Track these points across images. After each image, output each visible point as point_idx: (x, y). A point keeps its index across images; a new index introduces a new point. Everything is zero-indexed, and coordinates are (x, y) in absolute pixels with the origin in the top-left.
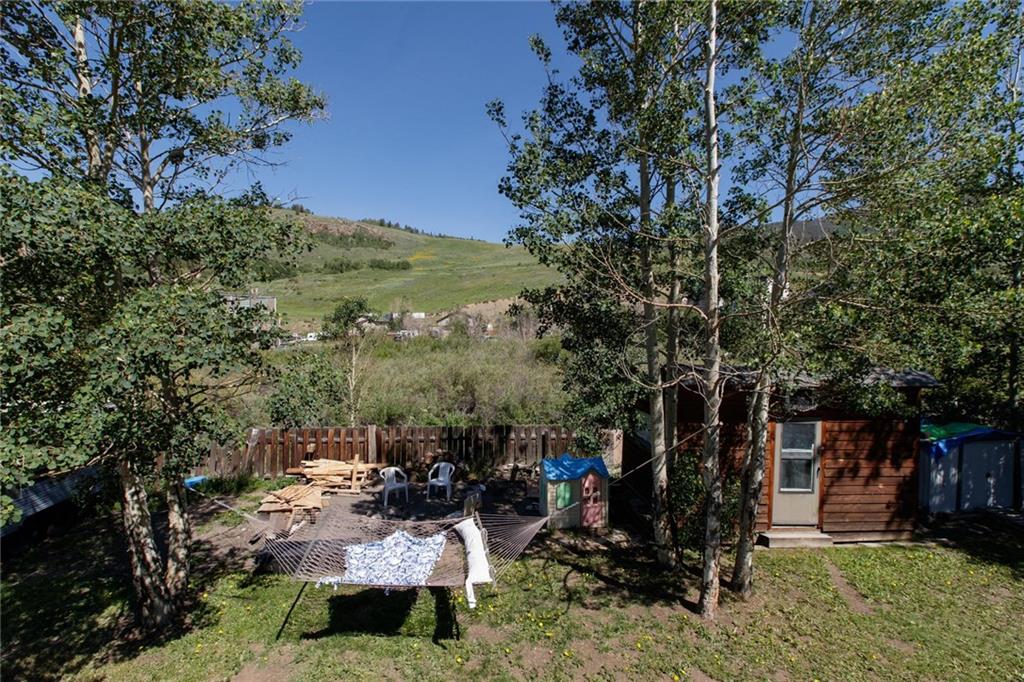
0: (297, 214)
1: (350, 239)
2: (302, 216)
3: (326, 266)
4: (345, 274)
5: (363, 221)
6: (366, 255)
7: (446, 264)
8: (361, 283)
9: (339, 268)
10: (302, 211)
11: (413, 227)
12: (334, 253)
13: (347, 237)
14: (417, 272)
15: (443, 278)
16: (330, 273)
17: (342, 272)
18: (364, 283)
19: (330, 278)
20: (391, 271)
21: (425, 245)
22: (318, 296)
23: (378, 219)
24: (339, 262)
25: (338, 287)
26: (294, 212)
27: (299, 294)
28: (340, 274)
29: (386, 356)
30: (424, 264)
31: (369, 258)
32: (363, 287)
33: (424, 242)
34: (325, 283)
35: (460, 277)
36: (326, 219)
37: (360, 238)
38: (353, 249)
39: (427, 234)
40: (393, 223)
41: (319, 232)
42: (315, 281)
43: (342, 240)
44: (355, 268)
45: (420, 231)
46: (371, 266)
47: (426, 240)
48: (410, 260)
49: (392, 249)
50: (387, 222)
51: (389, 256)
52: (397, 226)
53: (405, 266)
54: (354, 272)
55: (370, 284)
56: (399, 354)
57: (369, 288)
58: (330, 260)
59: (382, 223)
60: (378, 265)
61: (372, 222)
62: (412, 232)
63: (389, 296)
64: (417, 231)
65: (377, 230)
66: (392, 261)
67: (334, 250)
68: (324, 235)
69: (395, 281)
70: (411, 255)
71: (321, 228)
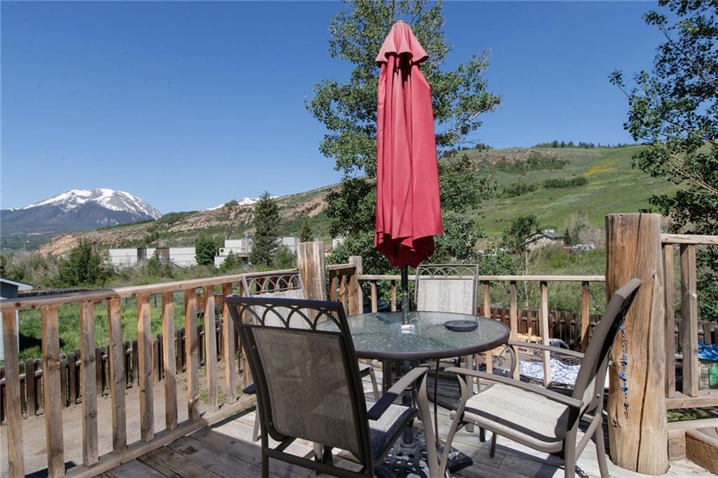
0: (480, 151)
1: (526, 164)
2: (484, 152)
3: (504, 192)
4: (522, 196)
5: (537, 146)
6: (541, 176)
7: (630, 174)
8: (537, 203)
9: (516, 192)
10: (483, 149)
11: (588, 143)
12: (509, 179)
13: (522, 163)
14: (593, 187)
15: (624, 189)
16: (509, 197)
17: (518, 195)
18: (540, 202)
19: (508, 201)
20: (565, 189)
21: (602, 158)
22: (499, 218)
23: (551, 142)
24: (516, 187)
25: (516, 209)
26: (478, 150)
27: (483, 217)
28: (517, 197)
29: (560, 266)
30: (601, 177)
31: (543, 180)
32: (538, 206)
33: (599, 155)
34: (504, 207)
35: (646, 185)
36: (503, 151)
37: (534, 163)
38: (528, 173)
39: (605, 147)
40: (566, 143)
41: (499, 163)
42: (496, 205)
43: (518, 167)
44: (531, 190)
45: (596, 145)
46: (546, 187)
47: (603, 153)
48: (586, 175)
49: (566, 168)
50: (560, 142)
51: (564, 175)
52: (571, 144)
53: (581, 182)
54: (530, 194)
55: (545, 203)
56: (572, 265)
57: (544, 207)
58: (508, 186)
59: (555, 145)
60: (553, 185)
61: (545, 146)
62: (587, 148)
63: (563, 213)
64: (593, 146)
65: (551, 152)
66: (566, 179)
67: (511, 176)
68: (502, 166)
69: (569, 198)
70: (587, 170)
71: (500, 159)
